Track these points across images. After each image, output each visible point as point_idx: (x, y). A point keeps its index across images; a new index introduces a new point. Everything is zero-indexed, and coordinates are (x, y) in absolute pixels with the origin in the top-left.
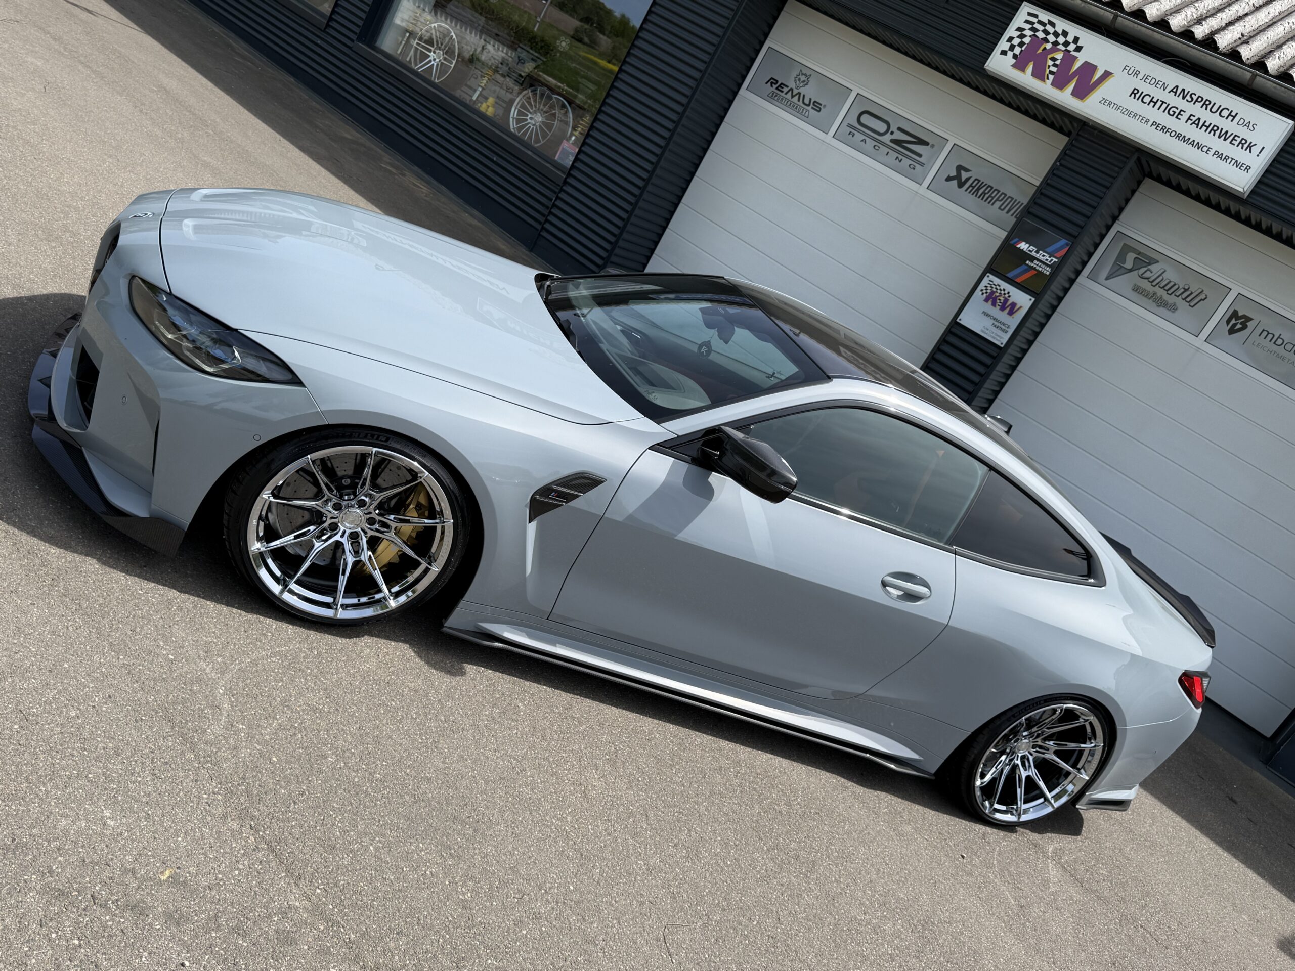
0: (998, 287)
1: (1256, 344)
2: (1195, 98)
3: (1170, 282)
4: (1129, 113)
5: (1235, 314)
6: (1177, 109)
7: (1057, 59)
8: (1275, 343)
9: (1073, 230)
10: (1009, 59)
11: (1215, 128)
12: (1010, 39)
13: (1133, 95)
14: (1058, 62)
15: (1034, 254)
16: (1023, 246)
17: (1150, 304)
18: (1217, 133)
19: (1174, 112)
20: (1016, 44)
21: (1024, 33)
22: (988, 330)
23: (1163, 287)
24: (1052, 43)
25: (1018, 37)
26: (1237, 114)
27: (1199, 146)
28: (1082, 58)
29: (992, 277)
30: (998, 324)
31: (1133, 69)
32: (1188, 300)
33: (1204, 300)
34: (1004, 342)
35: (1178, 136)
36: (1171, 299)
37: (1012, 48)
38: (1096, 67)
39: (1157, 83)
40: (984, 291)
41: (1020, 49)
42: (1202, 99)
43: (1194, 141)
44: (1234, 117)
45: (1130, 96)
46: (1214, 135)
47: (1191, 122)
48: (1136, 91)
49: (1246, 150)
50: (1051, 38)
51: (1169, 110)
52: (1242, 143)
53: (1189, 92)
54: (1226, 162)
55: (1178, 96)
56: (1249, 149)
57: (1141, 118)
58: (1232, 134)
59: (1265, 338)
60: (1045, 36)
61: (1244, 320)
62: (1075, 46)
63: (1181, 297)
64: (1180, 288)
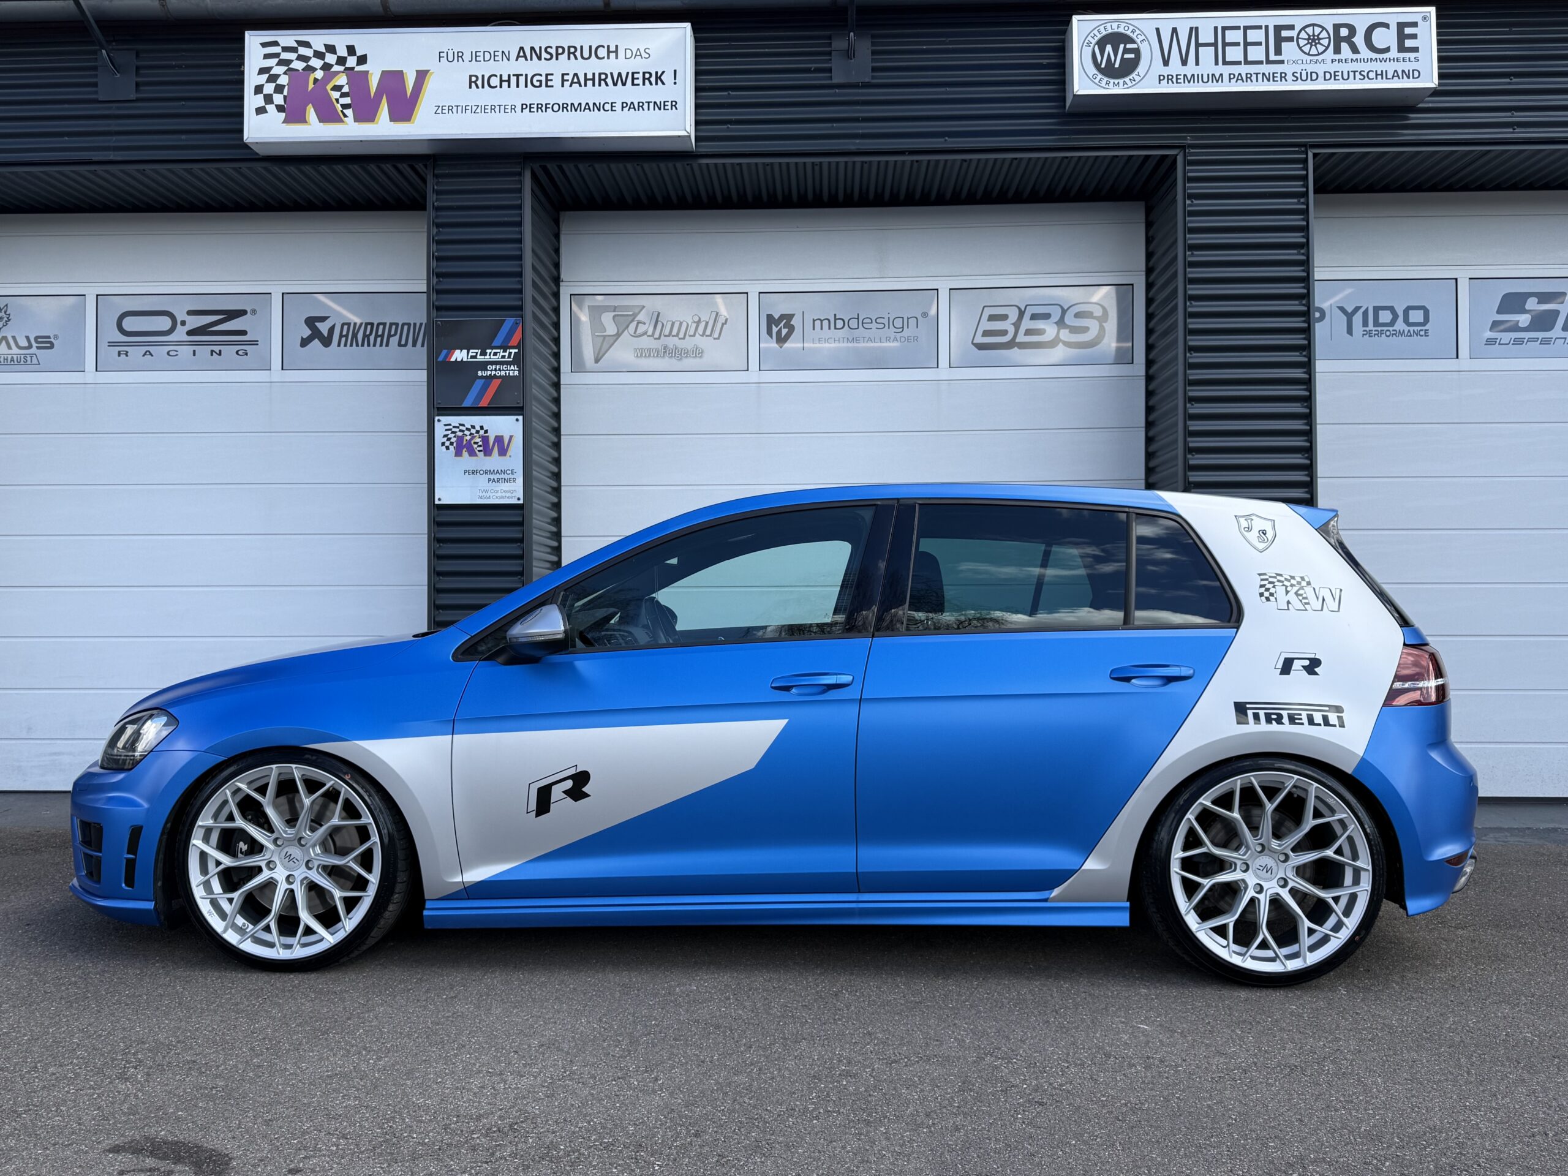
1: (816, 340)
2: (553, 51)
3: (673, 324)
4: (484, 109)
5: (771, 320)
6: (541, 75)
7: (343, 86)
8: (835, 328)
9: (510, 300)
10: (274, 115)
11: (603, 77)
12: (259, 89)
13: (473, 85)
14: (346, 89)
15: (480, 358)
16: (459, 355)
17: (667, 362)
18: (609, 80)
19: (540, 81)
20: (272, 92)
21: (271, 73)
22: (487, 491)
23: (670, 335)
24: (320, 69)
25: (267, 82)
26: (617, 46)
27: (598, 107)
28: (374, 72)
29: (445, 419)
30: (496, 476)
31: (451, 53)
32: (708, 333)
33: (725, 323)
34: (521, 494)
35: (564, 107)
36: (688, 343)
37: (269, 99)
38: (402, 71)
39: (492, 56)
40: (448, 443)
41: (282, 96)
42: (563, 48)
43: (587, 104)
44: (616, 52)
45: (470, 87)
46: (607, 85)
47: (569, 83)
48: (474, 79)
49: (657, 84)
51: (530, 81)
52: (647, 78)
53: (540, 48)
54: (643, 110)
55: (531, 59)
56: (659, 81)
57: (502, 108)
58: (628, 73)
59: (822, 329)
60: (305, 64)
61: (785, 321)
62: (355, 58)
63: (697, 335)
64: (690, 323)
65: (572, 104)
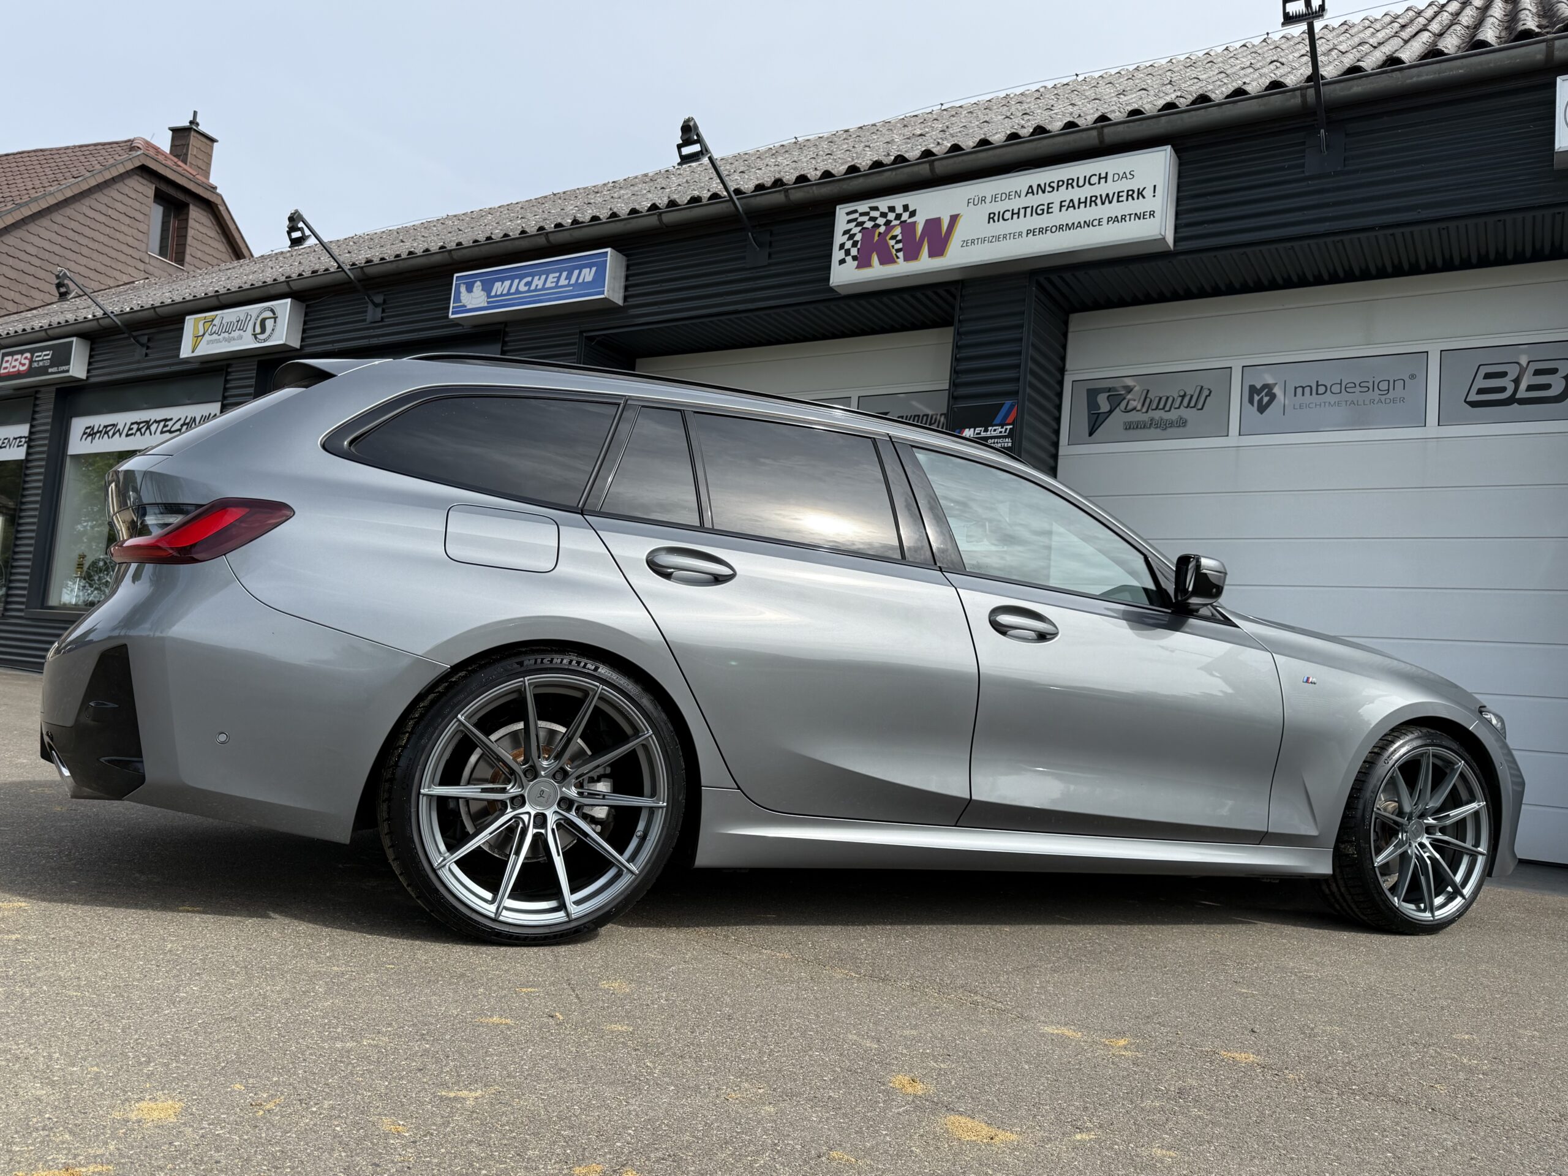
1: (1297, 406)
2: (1055, 185)
3: (1160, 399)
4: (998, 238)
5: (1253, 390)
6: (1043, 205)
7: (897, 236)
8: (1317, 394)
10: (851, 263)
11: (1094, 199)
12: (842, 246)
13: (991, 220)
14: (899, 238)
15: (983, 435)
17: (1152, 431)
18: (1099, 201)
19: (1043, 210)
20: (850, 247)
21: (852, 232)
23: (1157, 408)
25: (849, 239)
26: (1107, 173)
27: (1088, 224)
28: (920, 220)
31: (976, 199)
32: (1192, 404)
33: (1209, 395)
35: (1060, 228)
36: (1173, 415)
37: (848, 252)
38: (940, 218)
39: (1008, 196)
41: (856, 249)
42: (1063, 181)
43: (1079, 222)
44: (1106, 178)
45: (989, 222)
46: (1096, 205)
47: (1065, 208)
48: (992, 216)
49: (1138, 198)
50: (881, 221)
51: (1036, 211)
52: (1130, 194)
53: (1045, 184)
54: (1125, 221)
55: (1037, 194)
56: (1140, 197)
57: (1012, 235)
58: (1114, 193)
59: (1303, 395)
60: (873, 223)
61: (1266, 390)
62: (908, 213)
63: (1182, 406)
64: (1176, 398)
65: (1067, 224)
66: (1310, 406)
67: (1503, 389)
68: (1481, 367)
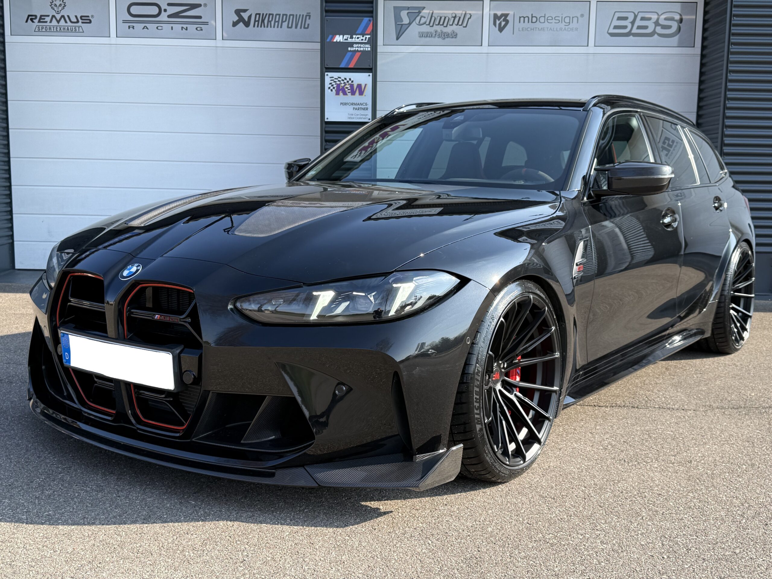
0: (339, 79)
1: (521, 29)
3: (441, 18)
5: (496, 17)
8: (532, 22)
9: (366, 7)
15: (350, 40)
16: (339, 38)
17: (437, 40)
22: (352, 115)
23: (439, 24)
29: (331, 74)
30: (357, 107)
32: (460, 23)
33: (470, 18)
34: (370, 116)
36: (449, 29)
40: (332, 88)
59: (524, 22)
61: (503, 18)
63: (454, 24)
64: (450, 18)
66: (529, 29)
67: (625, 27)
68: (616, 13)
